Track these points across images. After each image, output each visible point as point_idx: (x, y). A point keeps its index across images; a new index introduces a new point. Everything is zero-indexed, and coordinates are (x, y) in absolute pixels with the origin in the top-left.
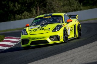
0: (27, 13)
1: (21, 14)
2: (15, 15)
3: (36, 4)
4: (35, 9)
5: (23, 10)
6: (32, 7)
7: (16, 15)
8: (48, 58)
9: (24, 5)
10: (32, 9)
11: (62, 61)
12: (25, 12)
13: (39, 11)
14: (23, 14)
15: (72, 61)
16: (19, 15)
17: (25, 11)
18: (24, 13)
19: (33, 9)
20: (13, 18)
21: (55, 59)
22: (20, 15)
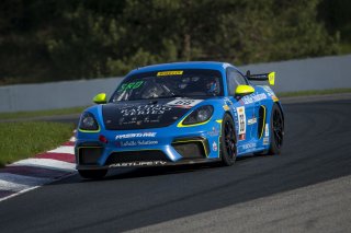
0: (147, 54)
1: (125, 58)
2: (106, 61)
3: (182, 27)
4: (175, 41)
5: (135, 45)
6: (168, 37)
7: (109, 59)
8: (225, 209)
9: (139, 27)
10: (164, 41)
11: (275, 222)
12: (140, 52)
13: (188, 48)
14: (134, 59)
15: (310, 224)
16: (119, 61)
17: (141, 49)
18: (137, 56)
19: (171, 42)
20: (98, 68)
21: (248, 216)
22: (122, 60)
